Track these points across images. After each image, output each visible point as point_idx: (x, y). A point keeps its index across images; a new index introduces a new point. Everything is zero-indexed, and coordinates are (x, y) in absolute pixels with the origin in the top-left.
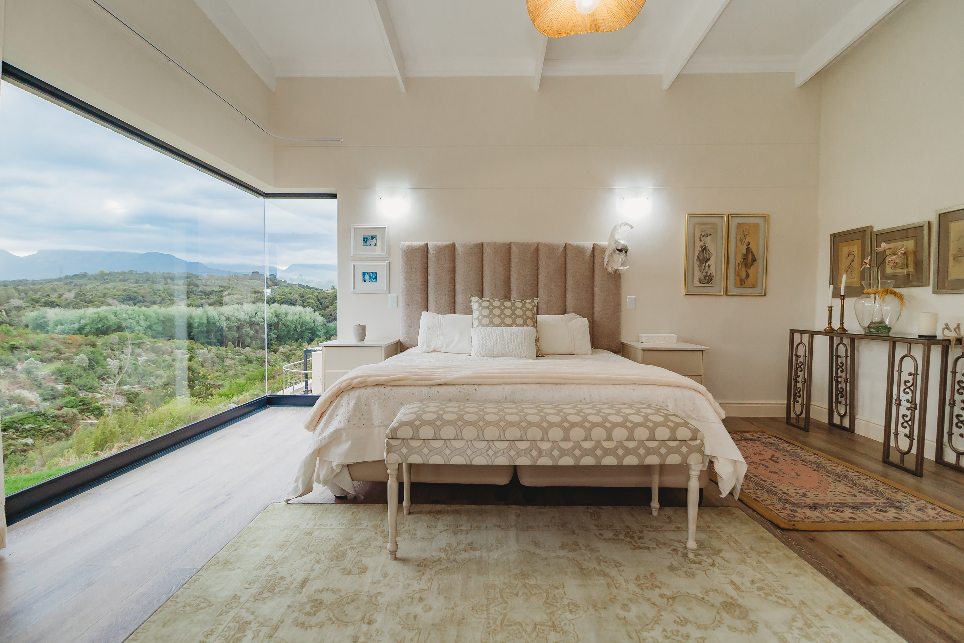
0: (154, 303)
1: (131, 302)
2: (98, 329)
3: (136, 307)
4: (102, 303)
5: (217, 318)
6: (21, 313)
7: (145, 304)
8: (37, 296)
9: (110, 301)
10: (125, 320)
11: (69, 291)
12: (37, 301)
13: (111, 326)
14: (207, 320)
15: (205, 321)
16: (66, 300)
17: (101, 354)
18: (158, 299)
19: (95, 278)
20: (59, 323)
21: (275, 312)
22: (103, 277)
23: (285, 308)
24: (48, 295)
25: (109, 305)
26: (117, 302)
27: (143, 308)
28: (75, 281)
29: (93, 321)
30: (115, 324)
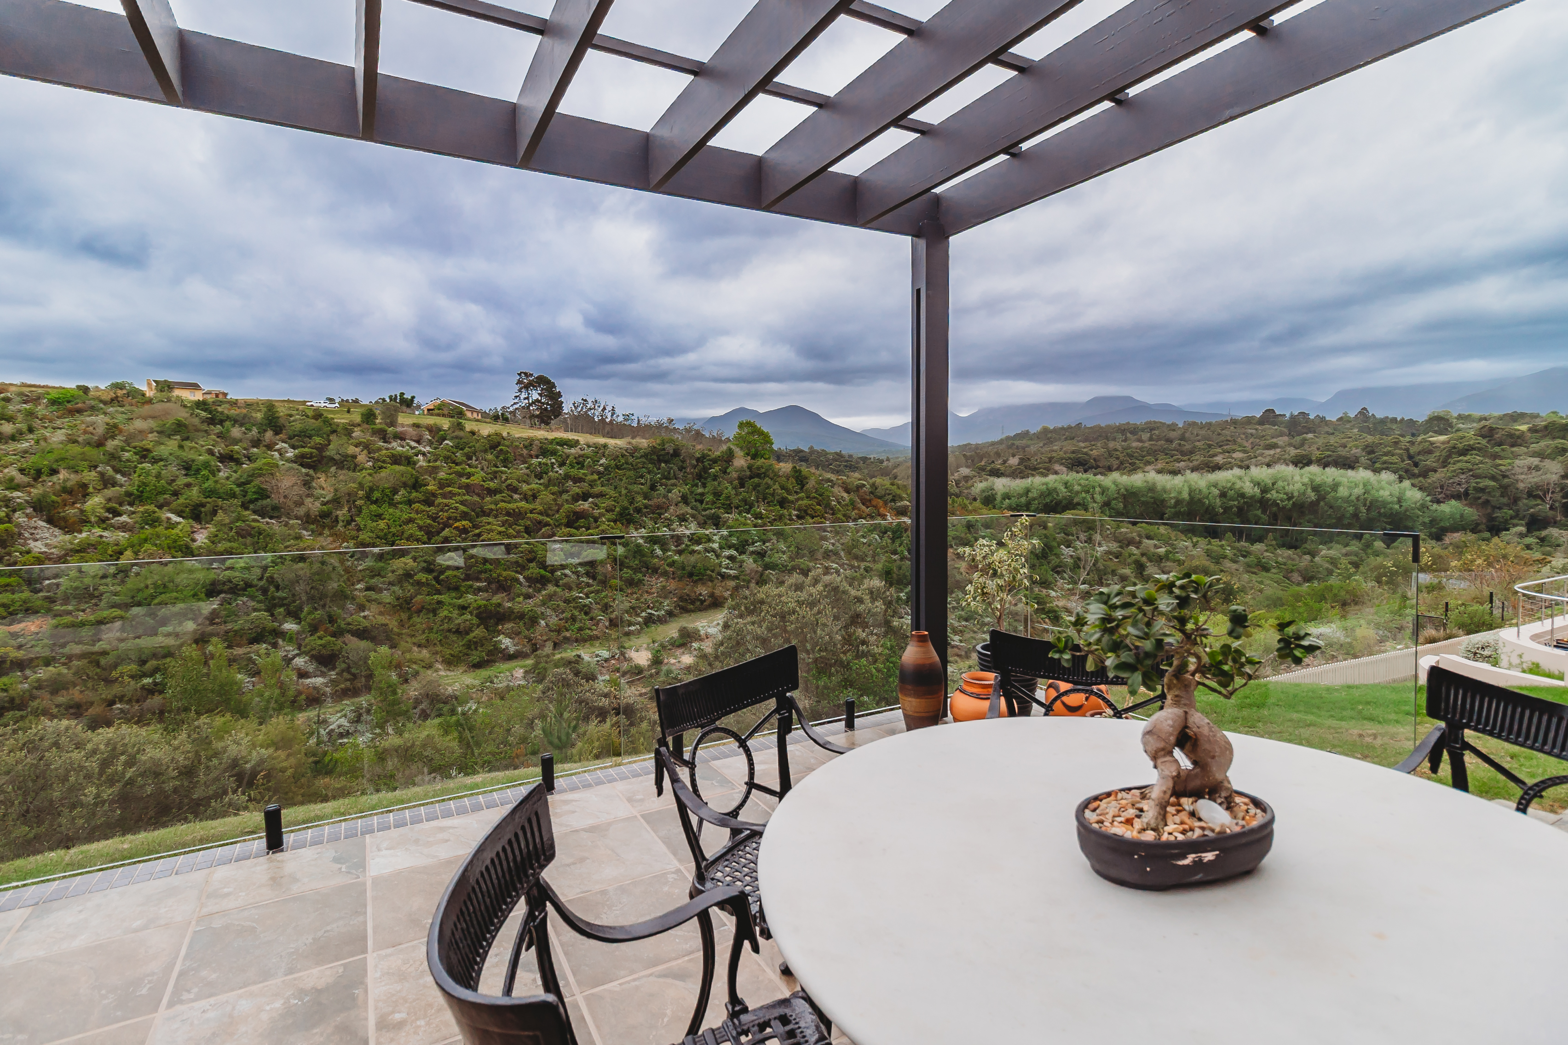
0: (1110, 469)
1: (1081, 469)
2: (1046, 505)
3: (1090, 476)
4: (1048, 469)
5: (1205, 491)
6: (970, 483)
7: (1099, 470)
8: (983, 463)
9: (1057, 467)
10: (1077, 493)
11: (1014, 456)
12: (982, 469)
13: (1061, 502)
14: (1190, 495)
15: (1185, 495)
16: (1011, 467)
17: (1055, 539)
18: (1115, 463)
19: (1038, 436)
20: (1007, 496)
21: (1312, 481)
22: (1047, 436)
23: (1332, 474)
24: (993, 462)
25: (1056, 473)
26: (1065, 469)
27: (1099, 477)
28: (1017, 443)
29: (1042, 495)
30: (1066, 499)
